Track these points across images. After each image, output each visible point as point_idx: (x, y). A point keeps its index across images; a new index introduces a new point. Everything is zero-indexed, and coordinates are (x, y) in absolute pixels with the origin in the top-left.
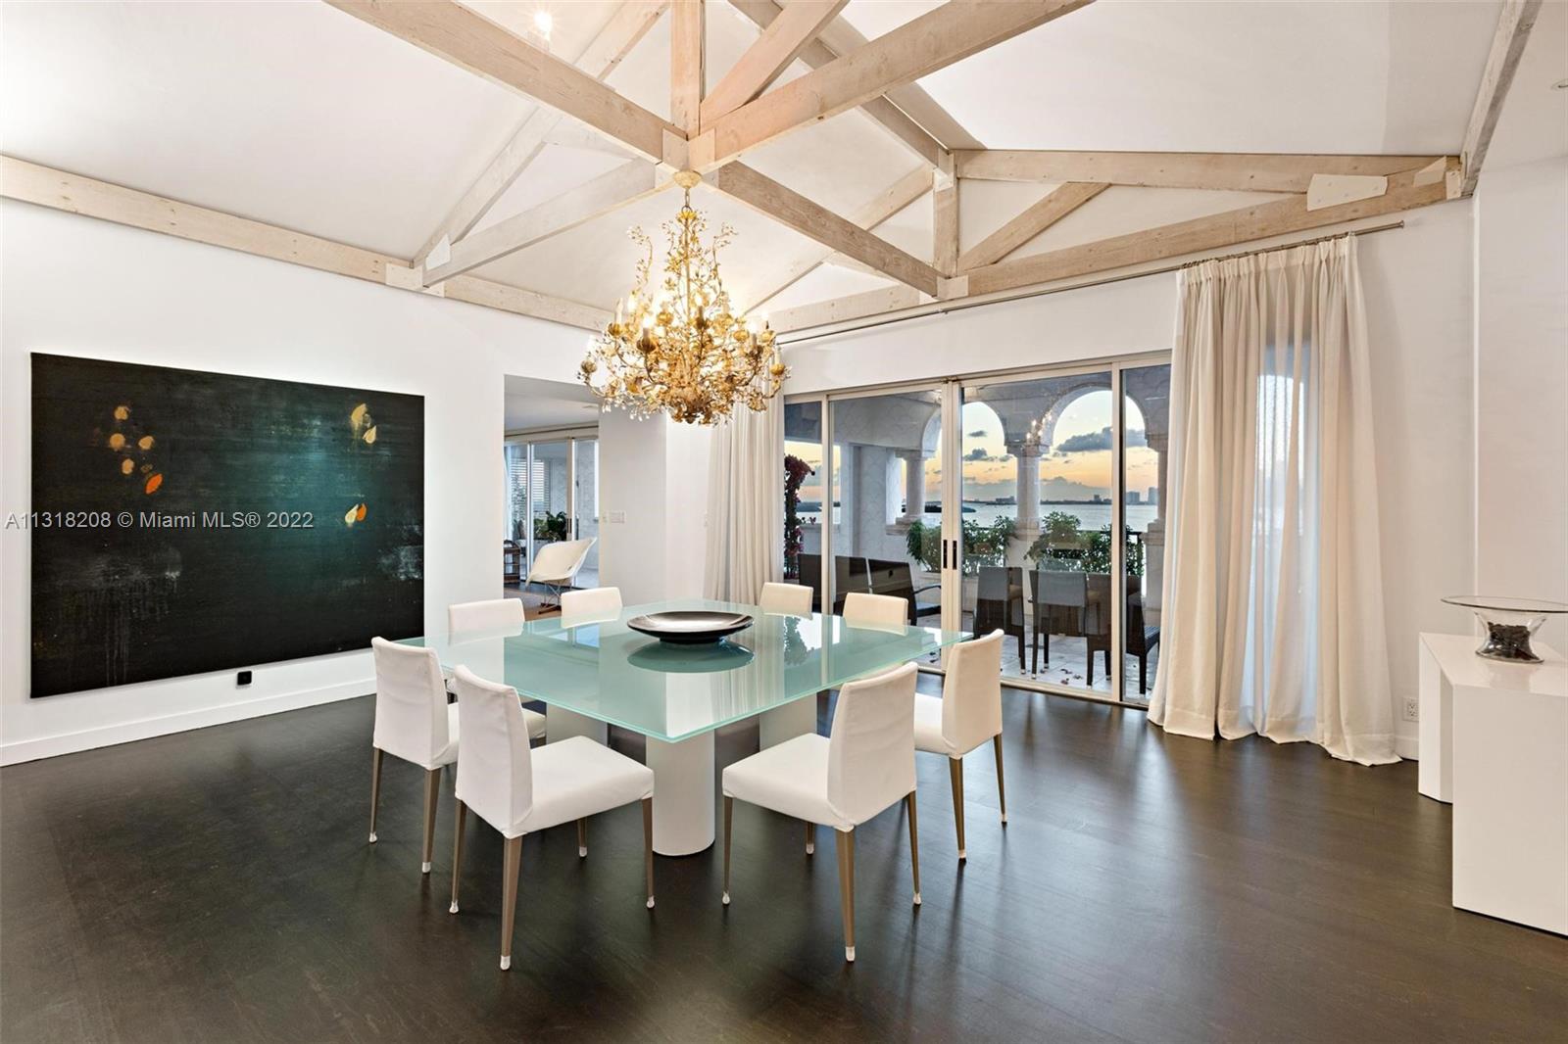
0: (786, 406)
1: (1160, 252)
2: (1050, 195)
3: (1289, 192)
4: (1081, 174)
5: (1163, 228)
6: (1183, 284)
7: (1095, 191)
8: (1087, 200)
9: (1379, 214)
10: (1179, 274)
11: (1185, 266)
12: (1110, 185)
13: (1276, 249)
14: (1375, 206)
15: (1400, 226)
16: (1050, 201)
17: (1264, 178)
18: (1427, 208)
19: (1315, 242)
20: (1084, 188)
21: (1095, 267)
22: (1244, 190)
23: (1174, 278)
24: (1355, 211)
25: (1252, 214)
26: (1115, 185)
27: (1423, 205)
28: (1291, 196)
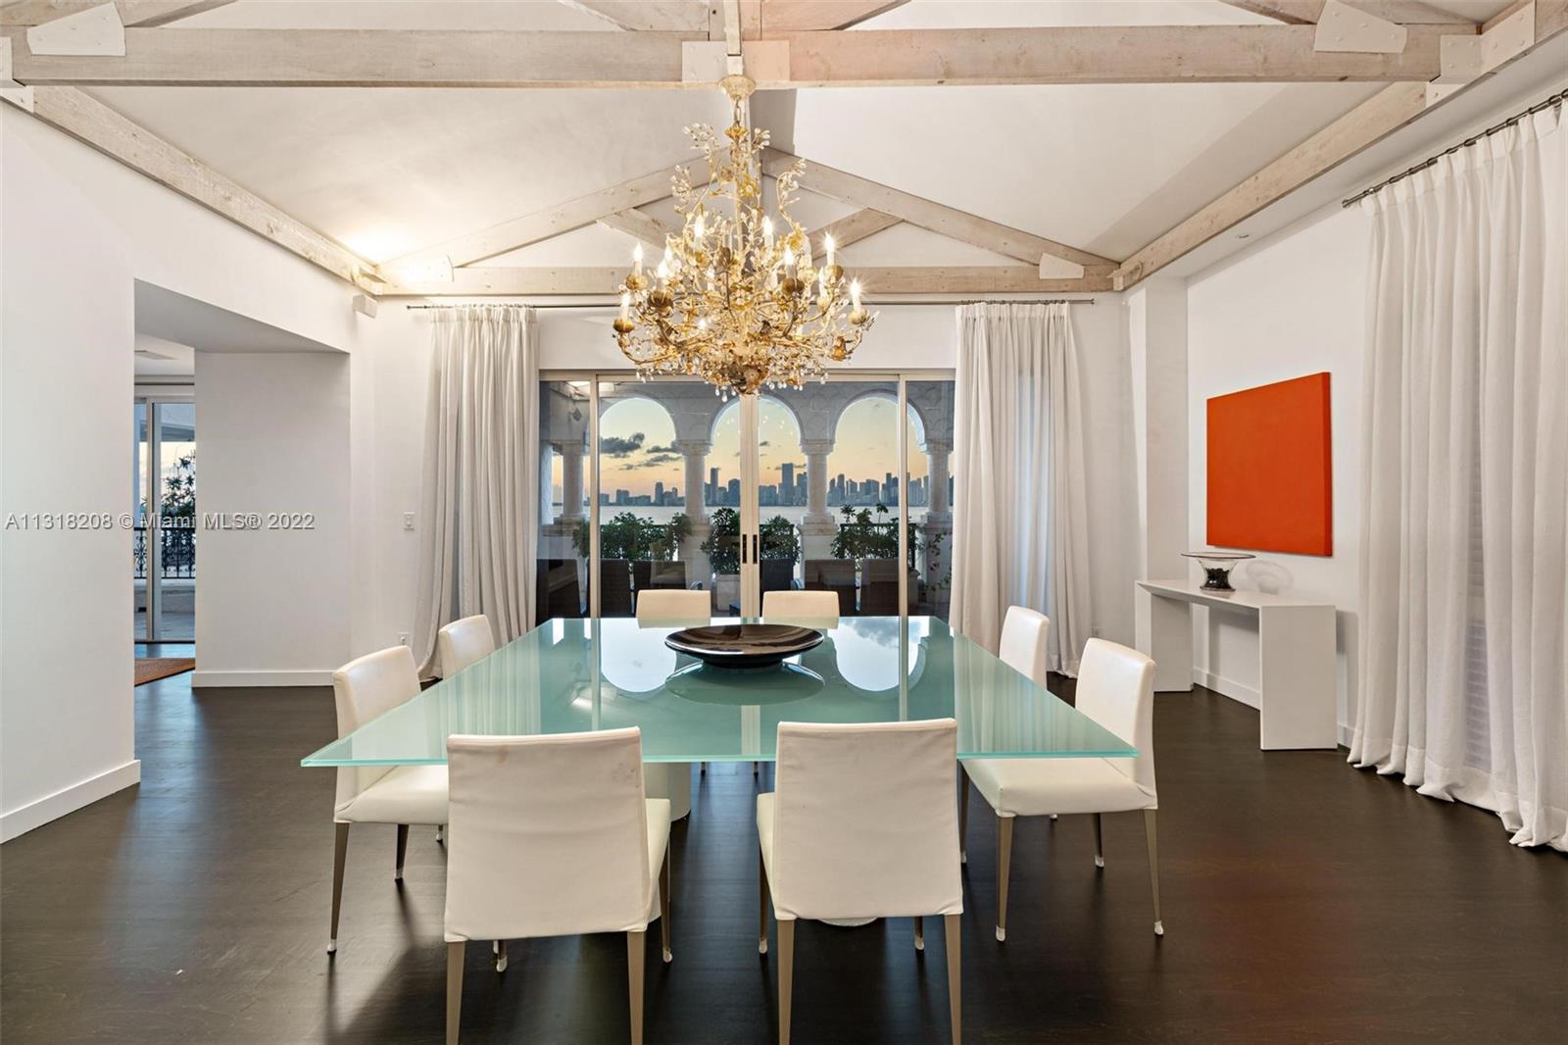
0: (541, 382)
1: (943, 287)
2: (854, 215)
3: (1026, 261)
4: (881, 205)
5: (946, 268)
6: (962, 317)
7: (892, 222)
8: (884, 229)
9: (1079, 291)
10: (959, 309)
11: (963, 303)
12: (903, 221)
13: (1025, 303)
14: (1075, 286)
15: (1092, 302)
16: (853, 221)
17: (1013, 247)
18: (1103, 293)
19: (1046, 303)
20: (882, 217)
21: (892, 289)
22: (999, 253)
23: (954, 310)
24: (1067, 286)
25: (1005, 272)
26: (907, 222)
27: (1102, 291)
28: (1027, 265)
